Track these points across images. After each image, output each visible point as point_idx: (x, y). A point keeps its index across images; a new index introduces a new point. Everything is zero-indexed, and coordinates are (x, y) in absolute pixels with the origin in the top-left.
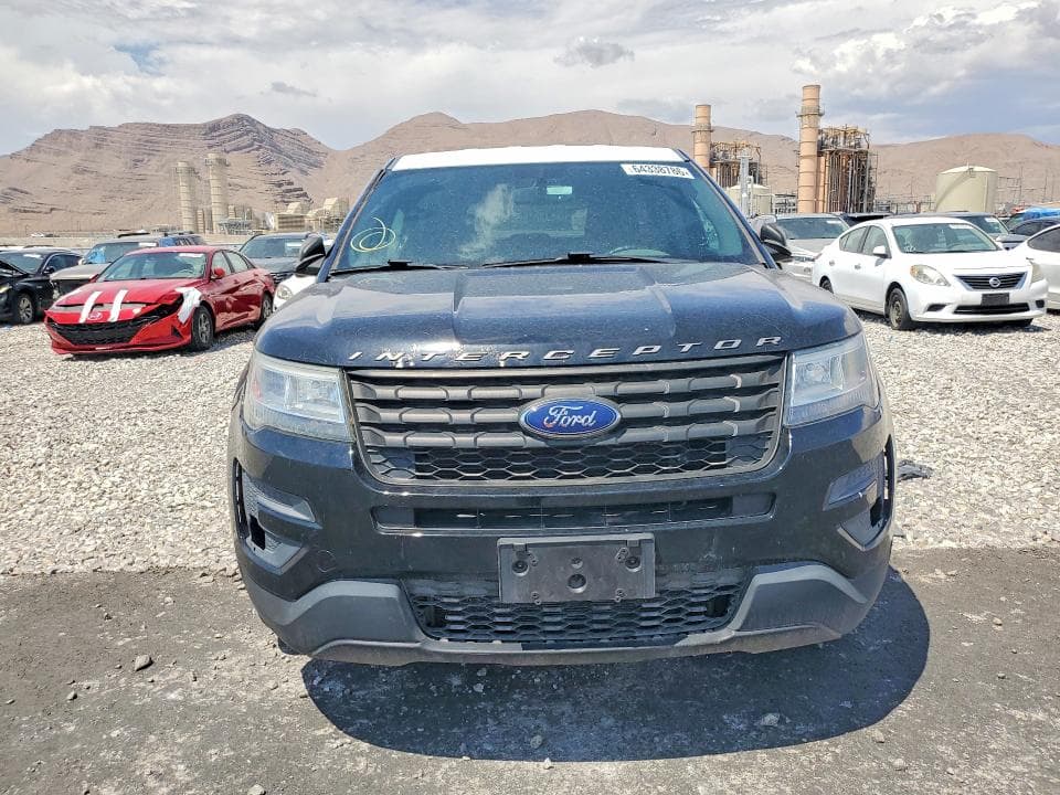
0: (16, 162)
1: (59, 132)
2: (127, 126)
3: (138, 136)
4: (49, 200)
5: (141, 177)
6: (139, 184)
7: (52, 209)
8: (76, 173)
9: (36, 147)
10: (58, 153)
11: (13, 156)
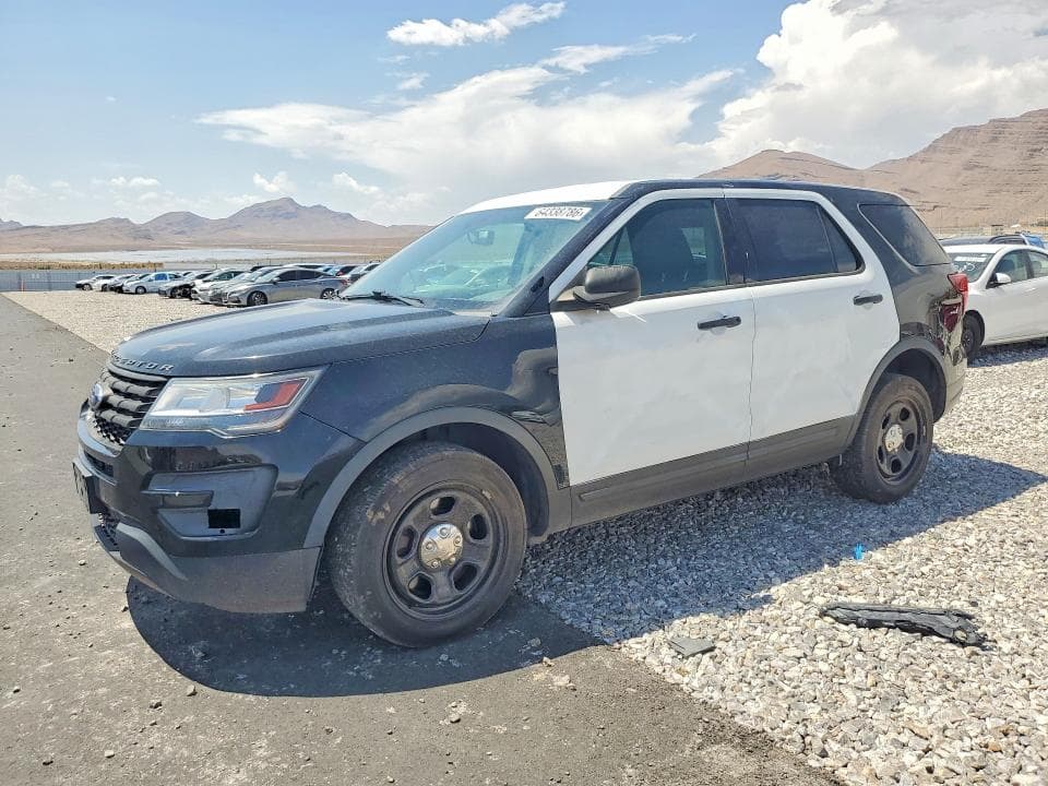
0: (913, 163)
1: (957, 130)
2: (1029, 114)
3: (1040, 124)
4: (934, 198)
5: (1037, 168)
6: (1032, 176)
7: (935, 207)
8: (965, 169)
9: (933, 148)
10: (951, 152)
11: (910, 159)
